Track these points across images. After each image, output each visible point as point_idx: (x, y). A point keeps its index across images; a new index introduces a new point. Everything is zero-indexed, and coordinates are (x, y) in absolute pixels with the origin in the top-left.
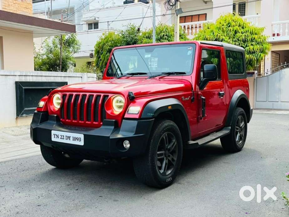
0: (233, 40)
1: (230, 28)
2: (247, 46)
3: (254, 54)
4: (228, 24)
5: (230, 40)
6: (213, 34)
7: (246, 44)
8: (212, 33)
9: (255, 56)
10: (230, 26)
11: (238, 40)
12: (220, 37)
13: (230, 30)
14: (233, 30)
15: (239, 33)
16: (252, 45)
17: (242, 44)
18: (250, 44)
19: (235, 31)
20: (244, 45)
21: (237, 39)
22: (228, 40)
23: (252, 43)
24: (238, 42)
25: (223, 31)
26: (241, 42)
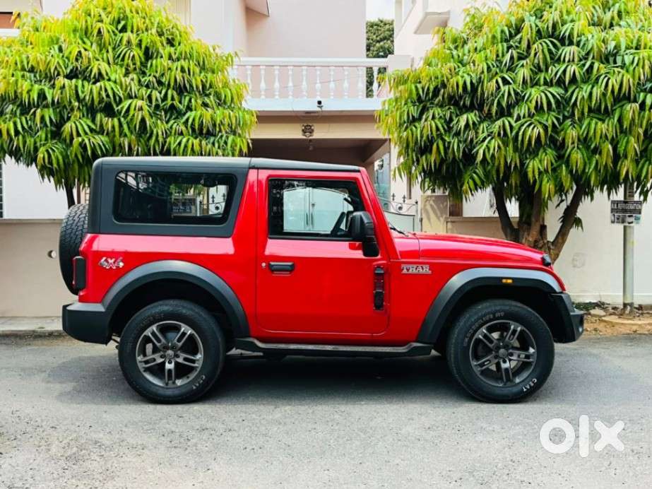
0: (140, 81)
1: (126, 36)
2: (189, 108)
3: (212, 139)
4: (119, 22)
5: (128, 80)
6: (61, 50)
7: (187, 98)
8: (56, 47)
9: (217, 145)
10: (124, 30)
11: (160, 83)
12: (89, 62)
13: (129, 42)
14: (140, 45)
15: (162, 57)
16: (205, 105)
17: (173, 99)
18: (200, 102)
19: (147, 49)
20: (180, 102)
21: (155, 76)
22: (123, 80)
23: (207, 100)
24: (160, 93)
25: (102, 47)
26: (170, 92)
